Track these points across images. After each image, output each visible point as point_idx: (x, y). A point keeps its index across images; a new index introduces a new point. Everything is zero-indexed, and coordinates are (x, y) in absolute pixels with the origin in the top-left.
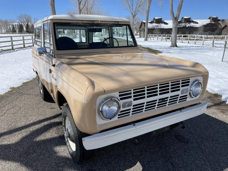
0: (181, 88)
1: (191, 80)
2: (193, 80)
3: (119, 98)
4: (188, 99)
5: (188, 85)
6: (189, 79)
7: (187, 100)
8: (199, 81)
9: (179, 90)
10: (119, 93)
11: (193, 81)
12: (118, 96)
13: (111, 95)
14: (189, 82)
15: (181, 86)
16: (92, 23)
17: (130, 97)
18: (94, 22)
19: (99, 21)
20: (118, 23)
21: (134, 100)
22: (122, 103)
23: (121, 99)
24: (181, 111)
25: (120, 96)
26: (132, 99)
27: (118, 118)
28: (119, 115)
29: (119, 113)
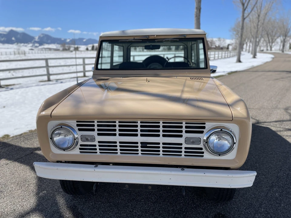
0: (185, 135)
1: (209, 125)
2: (213, 126)
3: (76, 128)
4: (207, 156)
5: (202, 132)
6: (205, 124)
7: (204, 157)
8: (223, 130)
9: (181, 136)
10: (77, 122)
11: (211, 127)
12: (76, 125)
13: (65, 122)
14: (204, 128)
15: (184, 132)
16: (147, 38)
17: (93, 130)
18: (149, 37)
19: (154, 35)
20: (184, 37)
21: (99, 134)
22: (80, 134)
23: (80, 130)
24: (184, 170)
25: (78, 125)
26: (95, 133)
27: (80, 152)
28: (80, 149)
29: (79, 146)
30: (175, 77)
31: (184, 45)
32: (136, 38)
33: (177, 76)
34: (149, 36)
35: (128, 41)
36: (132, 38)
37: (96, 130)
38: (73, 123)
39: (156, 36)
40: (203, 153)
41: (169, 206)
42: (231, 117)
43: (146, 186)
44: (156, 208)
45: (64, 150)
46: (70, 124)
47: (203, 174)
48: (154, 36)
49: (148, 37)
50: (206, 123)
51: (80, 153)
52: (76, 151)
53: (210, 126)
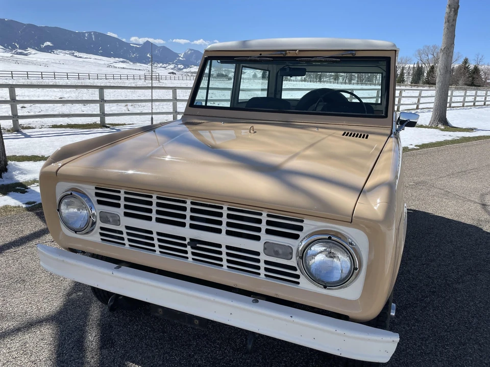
0: (264, 237)
1: (309, 226)
2: (316, 228)
3: (95, 199)
5: (296, 237)
6: (302, 221)
7: (299, 285)
8: (333, 238)
9: (258, 238)
10: (97, 188)
11: (313, 229)
12: (94, 195)
15: (263, 231)
16: (282, 56)
17: (118, 206)
18: (286, 54)
19: (296, 50)
20: (352, 54)
21: (126, 214)
22: (99, 210)
23: (100, 202)
24: (257, 302)
25: (97, 194)
26: (120, 211)
27: (102, 239)
28: (101, 234)
29: (97, 230)
30: (316, 129)
31: (382, 71)
32: (264, 54)
33: (317, 127)
34: (286, 51)
35: (249, 58)
36: (258, 54)
37: (122, 206)
38: (90, 190)
39: (300, 51)
40: (298, 277)
41: (258, 362)
42: (348, 216)
43: (190, 318)
44: (234, 361)
45: (76, 232)
46: (86, 191)
47: (288, 317)
48: (294, 52)
49: (284, 53)
50: (306, 221)
51: (100, 241)
52: (95, 237)
53: (313, 227)
